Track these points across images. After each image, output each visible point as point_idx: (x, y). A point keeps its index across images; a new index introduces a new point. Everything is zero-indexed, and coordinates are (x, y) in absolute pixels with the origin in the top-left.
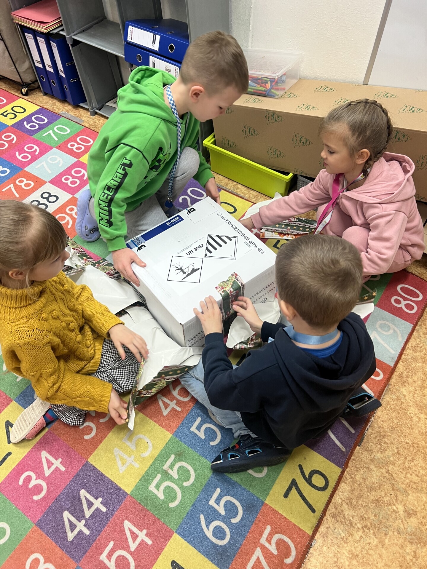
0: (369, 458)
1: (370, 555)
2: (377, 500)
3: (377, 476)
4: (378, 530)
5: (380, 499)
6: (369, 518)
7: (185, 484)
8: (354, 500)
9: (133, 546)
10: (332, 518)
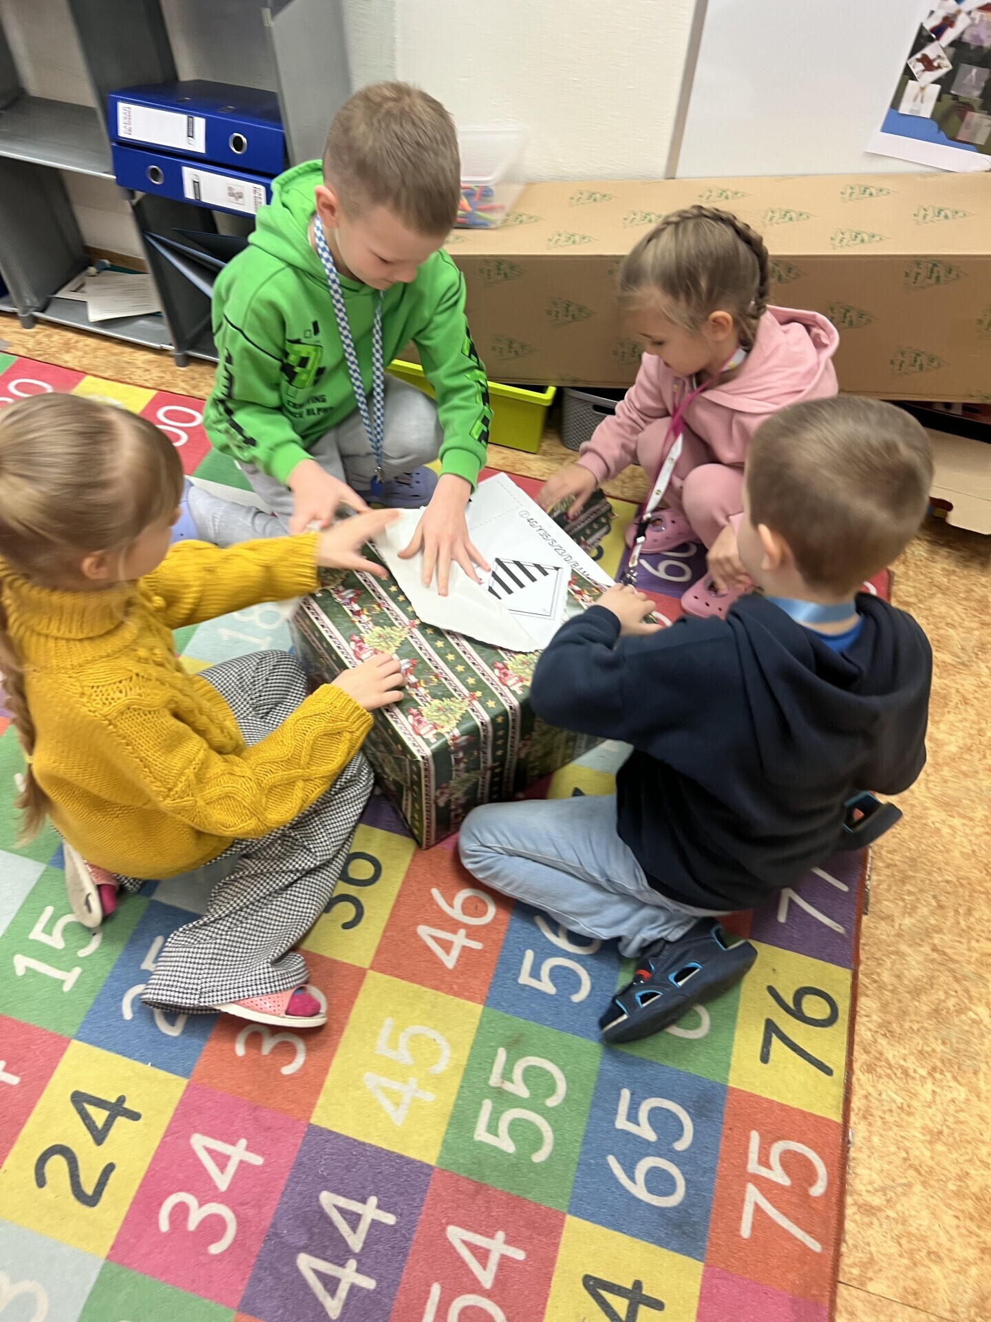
0: (892, 933)
1: (962, 1122)
2: (936, 1011)
3: (918, 963)
4: (959, 1068)
5: (940, 1007)
6: (934, 1051)
7: (552, 1102)
8: (894, 1025)
9: (487, 1278)
10: (866, 1074)
